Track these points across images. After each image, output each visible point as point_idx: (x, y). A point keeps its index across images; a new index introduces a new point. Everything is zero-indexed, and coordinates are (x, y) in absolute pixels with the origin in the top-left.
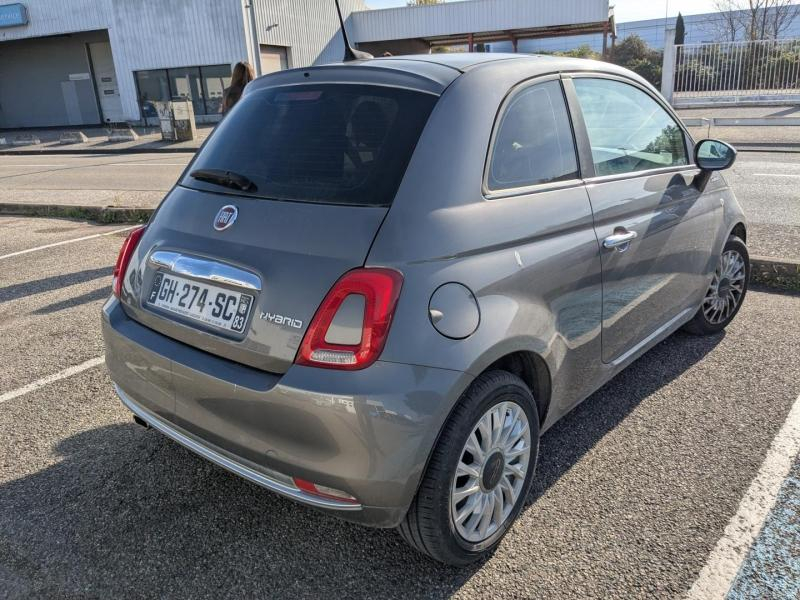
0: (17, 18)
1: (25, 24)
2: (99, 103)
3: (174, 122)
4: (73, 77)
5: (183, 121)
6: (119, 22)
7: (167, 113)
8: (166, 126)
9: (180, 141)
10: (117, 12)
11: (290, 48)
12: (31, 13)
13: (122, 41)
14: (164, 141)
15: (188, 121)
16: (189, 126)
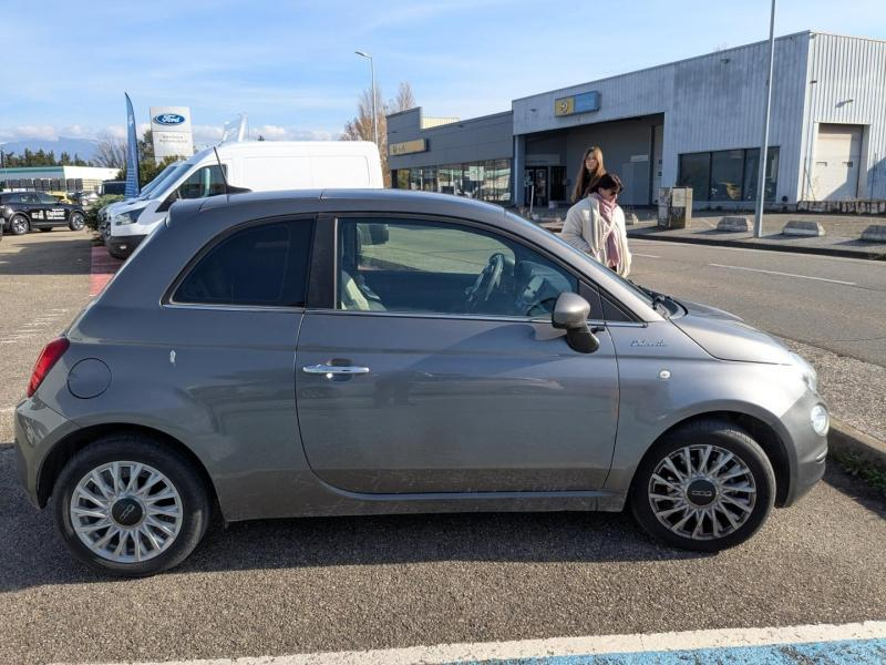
0: (590, 104)
1: (597, 110)
2: (651, 184)
3: (670, 208)
4: (635, 158)
5: (679, 208)
6: (676, 104)
7: (666, 199)
8: (663, 212)
9: (672, 228)
10: (676, 95)
11: (868, 126)
12: (604, 99)
13: (675, 124)
14: (659, 228)
15: (684, 209)
16: (684, 214)
